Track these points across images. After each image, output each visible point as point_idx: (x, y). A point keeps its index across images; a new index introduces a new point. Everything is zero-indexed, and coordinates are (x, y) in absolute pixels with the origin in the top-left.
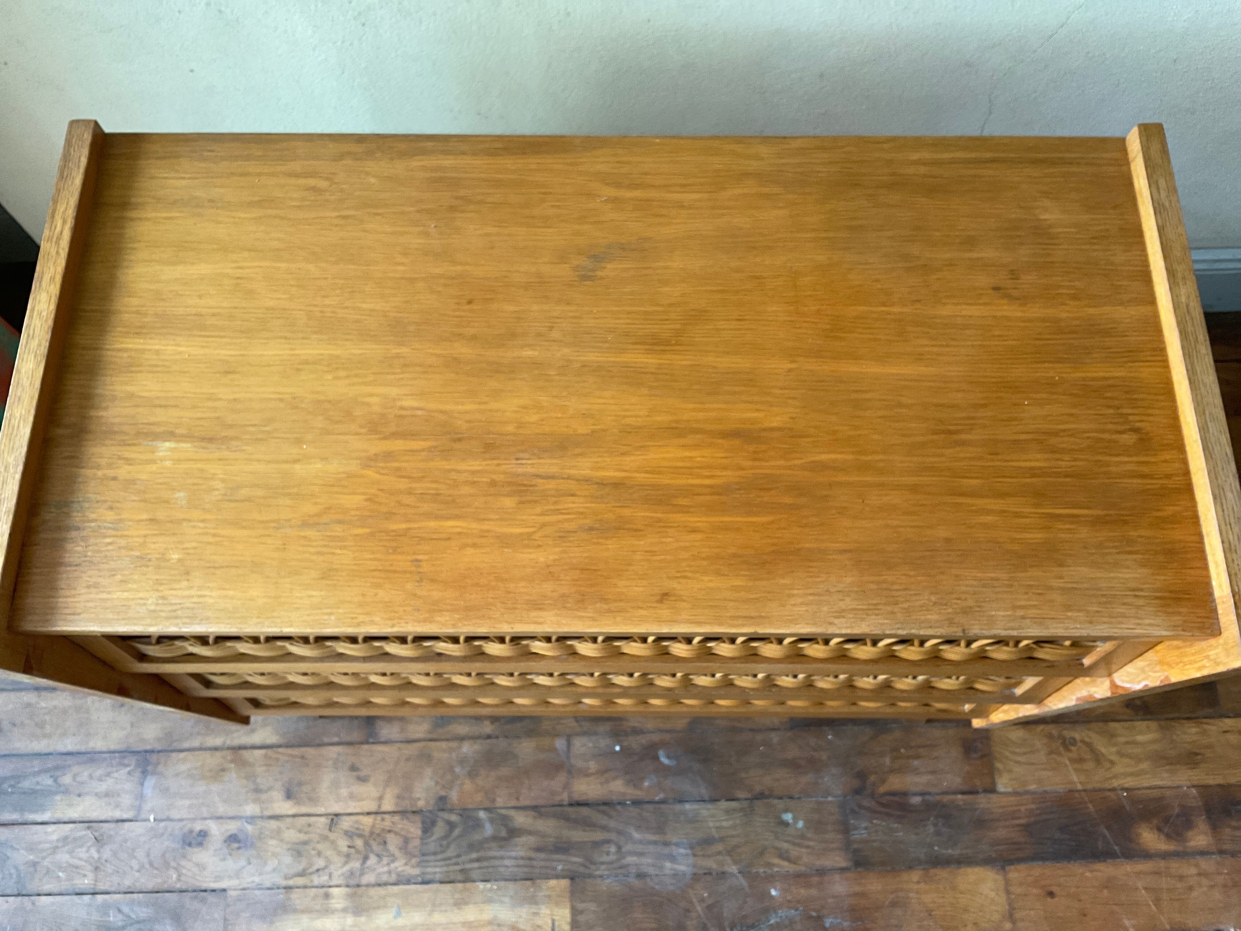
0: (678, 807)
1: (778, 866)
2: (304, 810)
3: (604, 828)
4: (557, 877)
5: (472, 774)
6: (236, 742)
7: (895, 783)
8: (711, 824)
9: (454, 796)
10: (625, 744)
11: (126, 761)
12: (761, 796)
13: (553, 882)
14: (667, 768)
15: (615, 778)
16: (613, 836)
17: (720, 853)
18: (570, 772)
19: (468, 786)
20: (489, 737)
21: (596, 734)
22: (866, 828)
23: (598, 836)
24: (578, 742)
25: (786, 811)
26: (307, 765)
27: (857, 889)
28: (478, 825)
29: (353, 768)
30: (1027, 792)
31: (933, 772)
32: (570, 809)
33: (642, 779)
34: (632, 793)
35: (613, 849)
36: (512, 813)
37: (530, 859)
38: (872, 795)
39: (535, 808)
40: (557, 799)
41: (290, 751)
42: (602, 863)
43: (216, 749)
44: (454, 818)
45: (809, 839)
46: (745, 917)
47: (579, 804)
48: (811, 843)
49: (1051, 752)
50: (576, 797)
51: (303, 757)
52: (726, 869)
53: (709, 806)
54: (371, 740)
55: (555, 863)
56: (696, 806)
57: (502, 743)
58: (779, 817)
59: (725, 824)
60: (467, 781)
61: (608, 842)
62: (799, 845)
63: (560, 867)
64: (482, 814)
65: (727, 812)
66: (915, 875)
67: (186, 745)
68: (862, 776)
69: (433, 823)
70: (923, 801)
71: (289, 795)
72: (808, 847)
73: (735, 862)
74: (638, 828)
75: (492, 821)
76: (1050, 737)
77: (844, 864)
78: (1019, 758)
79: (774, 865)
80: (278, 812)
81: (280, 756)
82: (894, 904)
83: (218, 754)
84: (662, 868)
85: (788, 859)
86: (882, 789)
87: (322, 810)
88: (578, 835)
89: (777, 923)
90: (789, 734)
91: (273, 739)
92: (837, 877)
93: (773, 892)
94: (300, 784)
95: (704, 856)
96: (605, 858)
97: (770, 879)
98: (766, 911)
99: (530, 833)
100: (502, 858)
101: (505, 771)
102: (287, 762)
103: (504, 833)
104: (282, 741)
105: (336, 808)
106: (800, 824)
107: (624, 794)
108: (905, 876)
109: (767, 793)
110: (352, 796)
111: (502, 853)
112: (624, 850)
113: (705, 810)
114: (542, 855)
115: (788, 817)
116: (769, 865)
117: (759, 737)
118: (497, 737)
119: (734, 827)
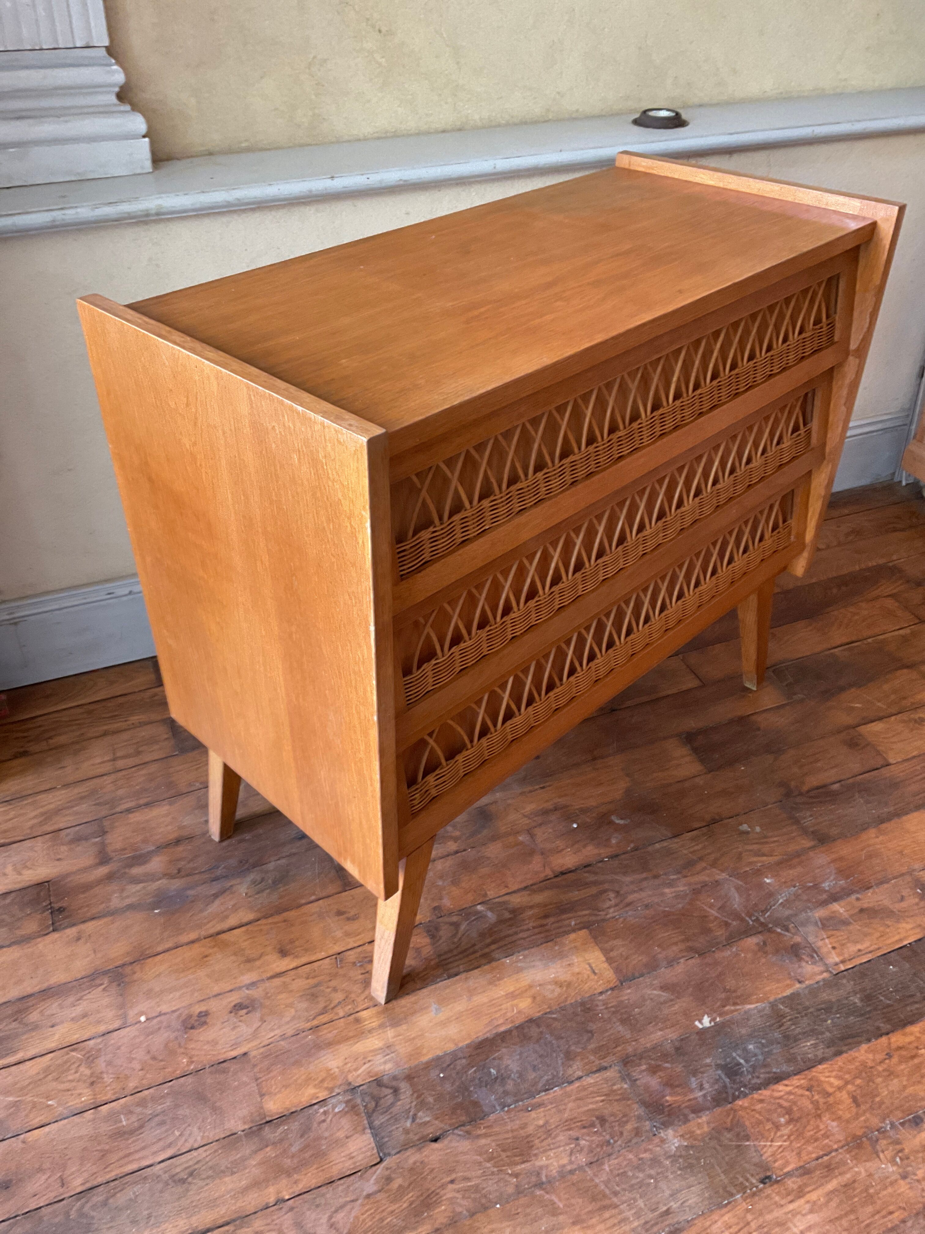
0: (650, 849)
1: (760, 862)
2: (304, 960)
3: (595, 883)
4: (574, 931)
5: (455, 882)
6: (212, 931)
7: (813, 781)
8: (685, 852)
9: (447, 903)
10: (579, 821)
11: (98, 982)
12: (714, 821)
13: (573, 936)
14: (625, 826)
15: (585, 846)
16: (606, 886)
17: (705, 869)
18: (542, 854)
19: (456, 891)
20: (457, 852)
21: (551, 822)
22: (811, 816)
23: (594, 890)
24: (538, 832)
25: (741, 824)
26: (292, 925)
27: (834, 856)
28: (480, 916)
29: (340, 913)
30: (914, 757)
31: (836, 766)
32: (558, 879)
33: (608, 840)
34: (604, 852)
35: (612, 895)
36: (506, 898)
37: (542, 926)
38: (801, 794)
39: (526, 888)
40: (542, 876)
41: (270, 920)
42: (609, 908)
43: (193, 942)
44: (455, 919)
45: (771, 837)
46: (756, 905)
47: (563, 873)
48: (775, 839)
49: (912, 730)
50: (558, 869)
51: (285, 921)
52: (718, 877)
53: (676, 840)
54: (347, 888)
55: (567, 922)
56: (665, 844)
57: (471, 853)
58: (739, 830)
59: (696, 848)
60: (454, 888)
61: (605, 891)
62: (767, 843)
63: (573, 923)
64: (479, 907)
65: (692, 839)
66: (872, 832)
67: (160, 949)
68: (783, 784)
69: (437, 929)
70: (842, 786)
71: (283, 953)
72: (775, 842)
73: (722, 871)
74: (625, 874)
75: (491, 909)
76: (904, 721)
77: (812, 843)
78: (893, 740)
79: (756, 862)
80: (278, 970)
81: (262, 927)
82: (870, 856)
83: (196, 945)
84: (663, 894)
85: (764, 855)
86: (805, 788)
87: (323, 954)
88: (575, 895)
89: (786, 901)
90: (709, 776)
91: (251, 916)
92: (811, 854)
93: (768, 881)
94: (292, 942)
95: (691, 875)
96: (608, 904)
97: (759, 873)
98: (771, 895)
99: (531, 907)
100: (516, 933)
101: (484, 871)
102: (271, 929)
103: (507, 915)
104: (259, 915)
105: (337, 949)
106: (758, 829)
107: (600, 854)
108: (864, 836)
109: (717, 817)
110: (347, 934)
111: (514, 930)
112: (622, 892)
113: (674, 844)
114: (551, 920)
115: (745, 827)
116: (751, 863)
117: (687, 784)
118: (465, 850)
119: (704, 848)
